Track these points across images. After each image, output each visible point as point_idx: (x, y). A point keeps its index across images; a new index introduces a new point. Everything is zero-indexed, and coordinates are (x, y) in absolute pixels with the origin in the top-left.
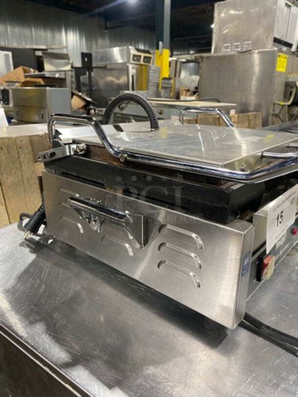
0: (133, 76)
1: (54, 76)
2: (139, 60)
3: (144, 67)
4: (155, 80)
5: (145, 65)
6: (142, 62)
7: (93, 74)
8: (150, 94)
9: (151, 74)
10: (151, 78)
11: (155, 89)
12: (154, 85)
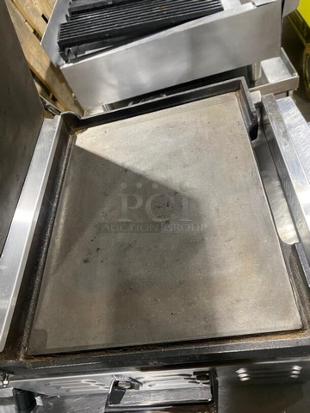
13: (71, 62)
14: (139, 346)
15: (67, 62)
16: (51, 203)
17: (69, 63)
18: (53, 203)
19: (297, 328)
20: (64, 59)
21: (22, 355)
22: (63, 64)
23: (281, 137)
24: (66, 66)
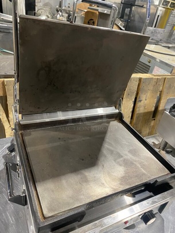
0: (158, 16)
1: (103, 12)
2: (167, 5)
3: (169, 10)
4: (172, 22)
5: (170, 9)
6: (169, 7)
7: (133, 9)
8: (165, 31)
9: (171, 17)
10: (170, 20)
11: (171, 29)
12: (171, 26)
13: (170, 114)
14: (29, 162)
15: (169, 112)
16: (80, 122)
17: (170, 113)
18: (81, 122)
19: (45, 216)
20: (170, 111)
21: (22, 132)
22: (167, 111)
23: (152, 200)
24: (168, 113)
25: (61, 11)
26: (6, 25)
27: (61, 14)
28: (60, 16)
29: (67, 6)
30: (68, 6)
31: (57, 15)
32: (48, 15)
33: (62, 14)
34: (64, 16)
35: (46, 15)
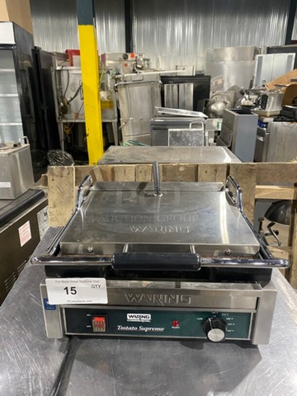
25: (249, 92)
26: (162, 121)
27: (247, 96)
28: (246, 100)
29: (261, 84)
30: (263, 84)
31: (242, 99)
32: (226, 101)
33: (249, 97)
34: (252, 100)
35: (223, 100)
